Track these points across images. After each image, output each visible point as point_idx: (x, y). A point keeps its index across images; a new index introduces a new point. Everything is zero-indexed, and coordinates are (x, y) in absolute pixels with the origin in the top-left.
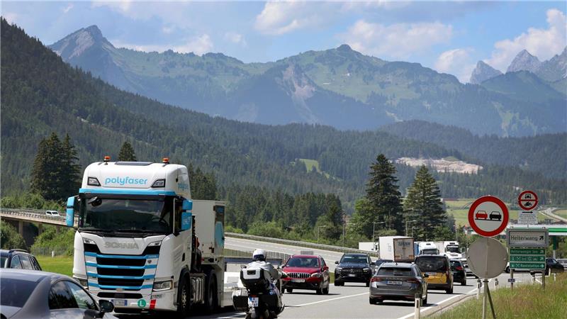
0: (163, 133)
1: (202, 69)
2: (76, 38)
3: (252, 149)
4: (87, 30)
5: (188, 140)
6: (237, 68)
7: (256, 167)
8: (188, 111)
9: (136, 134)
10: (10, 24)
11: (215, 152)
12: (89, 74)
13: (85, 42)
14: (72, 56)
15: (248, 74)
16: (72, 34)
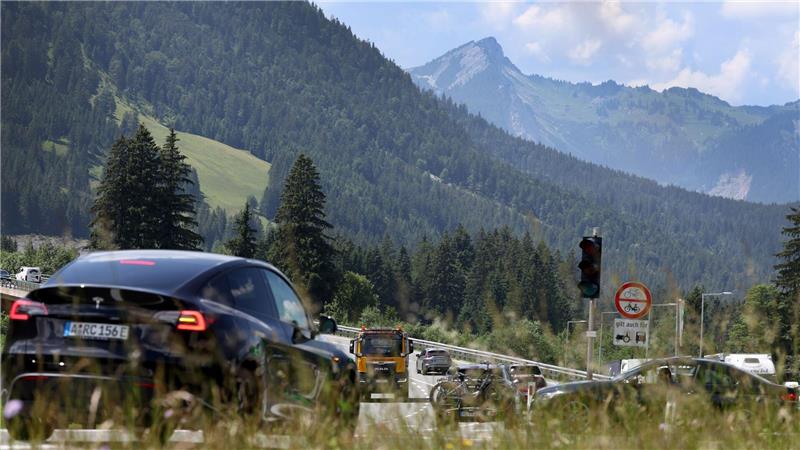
0: (567, 205)
1: (662, 113)
2: (461, 57)
3: (722, 240)
4: (479, 44)
5: (606, 217)
6: (719, 113)
7: (720, 268)
8: (622, 175)
9: (521, 204)
10: (329, 18)
11: (652, 240)
12: (463, 109)
13: (475, 63)
14: (453, 85)
15: (736, 123)
16: (454, 50)
